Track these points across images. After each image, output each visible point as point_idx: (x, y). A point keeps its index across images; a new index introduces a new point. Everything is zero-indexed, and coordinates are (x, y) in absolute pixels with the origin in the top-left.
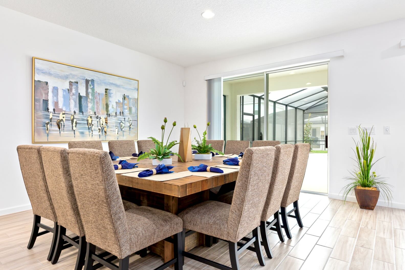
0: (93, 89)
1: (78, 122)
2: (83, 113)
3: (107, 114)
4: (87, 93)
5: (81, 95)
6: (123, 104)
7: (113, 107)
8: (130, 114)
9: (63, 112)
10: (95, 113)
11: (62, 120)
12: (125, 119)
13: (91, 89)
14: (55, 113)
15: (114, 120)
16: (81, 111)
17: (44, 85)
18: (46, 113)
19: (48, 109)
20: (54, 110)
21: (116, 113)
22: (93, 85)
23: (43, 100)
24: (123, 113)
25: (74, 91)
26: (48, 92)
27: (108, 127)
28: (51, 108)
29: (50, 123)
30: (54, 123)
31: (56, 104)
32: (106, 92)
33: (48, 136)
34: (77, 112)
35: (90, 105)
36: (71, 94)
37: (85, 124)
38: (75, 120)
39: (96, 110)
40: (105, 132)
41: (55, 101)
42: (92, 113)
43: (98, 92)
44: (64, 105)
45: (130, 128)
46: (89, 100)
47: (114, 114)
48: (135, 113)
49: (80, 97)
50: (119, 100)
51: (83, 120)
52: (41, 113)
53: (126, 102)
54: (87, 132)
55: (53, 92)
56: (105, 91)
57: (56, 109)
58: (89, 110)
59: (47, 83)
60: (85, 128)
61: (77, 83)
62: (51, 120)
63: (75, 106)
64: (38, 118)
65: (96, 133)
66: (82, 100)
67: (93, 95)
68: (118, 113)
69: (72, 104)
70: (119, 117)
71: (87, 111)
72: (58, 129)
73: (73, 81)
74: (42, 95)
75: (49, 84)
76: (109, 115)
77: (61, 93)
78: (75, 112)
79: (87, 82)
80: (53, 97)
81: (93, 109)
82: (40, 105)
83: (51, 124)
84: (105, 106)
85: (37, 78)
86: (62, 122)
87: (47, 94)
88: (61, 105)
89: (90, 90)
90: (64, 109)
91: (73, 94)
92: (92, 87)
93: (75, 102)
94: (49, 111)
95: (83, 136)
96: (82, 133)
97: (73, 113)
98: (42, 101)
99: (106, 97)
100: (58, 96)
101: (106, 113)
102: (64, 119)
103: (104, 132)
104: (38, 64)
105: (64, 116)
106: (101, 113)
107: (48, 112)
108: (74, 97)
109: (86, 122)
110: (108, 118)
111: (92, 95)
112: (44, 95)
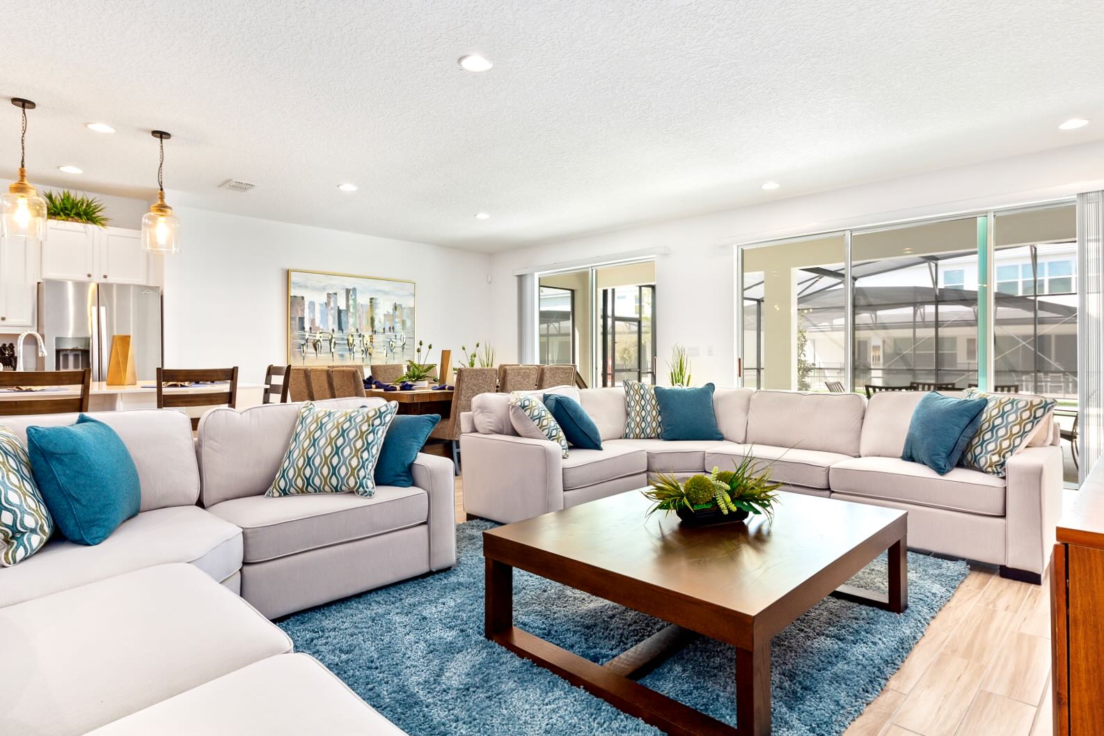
0: (355, 300)
1: (337, 342)
2: (342, 330)
3: (372, 331)
4: (348, 306)
5: (341, 308)
6: (393, 316)
7: (380, 322)
8: (403, 329)
9: (320, 331)
10: (357, 330)
11: (319, 341)
12: (396, 336)
13: (353, 300)
14: (311, 333)
15: (381, 339)
16: (340, 328)
17: (300, 300)
18: (302, 332)
19: (304, 328)
20: (310, 328)
21: (384, 329)
22: (355, 295)
24: (393, 328)
25: (332, 304)
26: (304, 308)
27: (373, 347)
28: (307, 326)
30: (310, 344)
31: (313, 321)
32: (371, 302)
34: (336, 329)
35: (351, 320)
36: (330, 307)
37: (345, 344)
38: (333, 340)
39: (358, 327)
40: (370, 354)
41: (312, 318)
42: (353, 330)
43: (361, 303)
44: (321, 322)
45: (403, 349)
46: (349, 314)
47: (382, 331)
48: (411, 326)
49: (340, 312)
50: (388, 312)
51: (343, 339)
52: (297, 333)
53: (397, 313)
54: (347, 354)
55: (309, 307)
56: (369, 301)
57: (312, 328)
58: (350, 327)
59: (303, 298)
60: (345, 350)
61: (336, 294)
62: (307, 340)
63: (334, 323)
64: (293, 339)
65: (359, 355)
66: (342, 314)
67: (355, 307)
68: (387, 329)
69: (330, 319)
70: (388, 333)
71: (348, 328)
72: (314, 351)
73: (331, 292)
74: (298, 312)
75: (305, 299)
76: (375, 332)
77: (318, 308)
78: (333, 330)
79: (348, 291)
80: (309, 314)
81: (354, 325)
82: (295, 324)
83: (307, 345)
84: (370, 321)
85: (293, 293)
86: (319, 343)
87: (303, 311)
88: (317, 323)
89: (351, 302)
90: (321, 327)
91: (332, 309)
92: (353, 297)
93: (334, 318)
94: (306, 330)
95: (343, 360)
96: (342, 356)
97: (331, 332)
98: (298, 318)
99: (371, 308)
100: (315, 312)
101: (371, 329)
102: (321, 340)
103: (368, 354)
104: (294, 277)
105: (321, 335)
106: (364, 329)
107: (304, 331)
108: (332, 311)
109: (346, 342)
110: (374, 336)
111: (354, 308)
112: (300, 313)
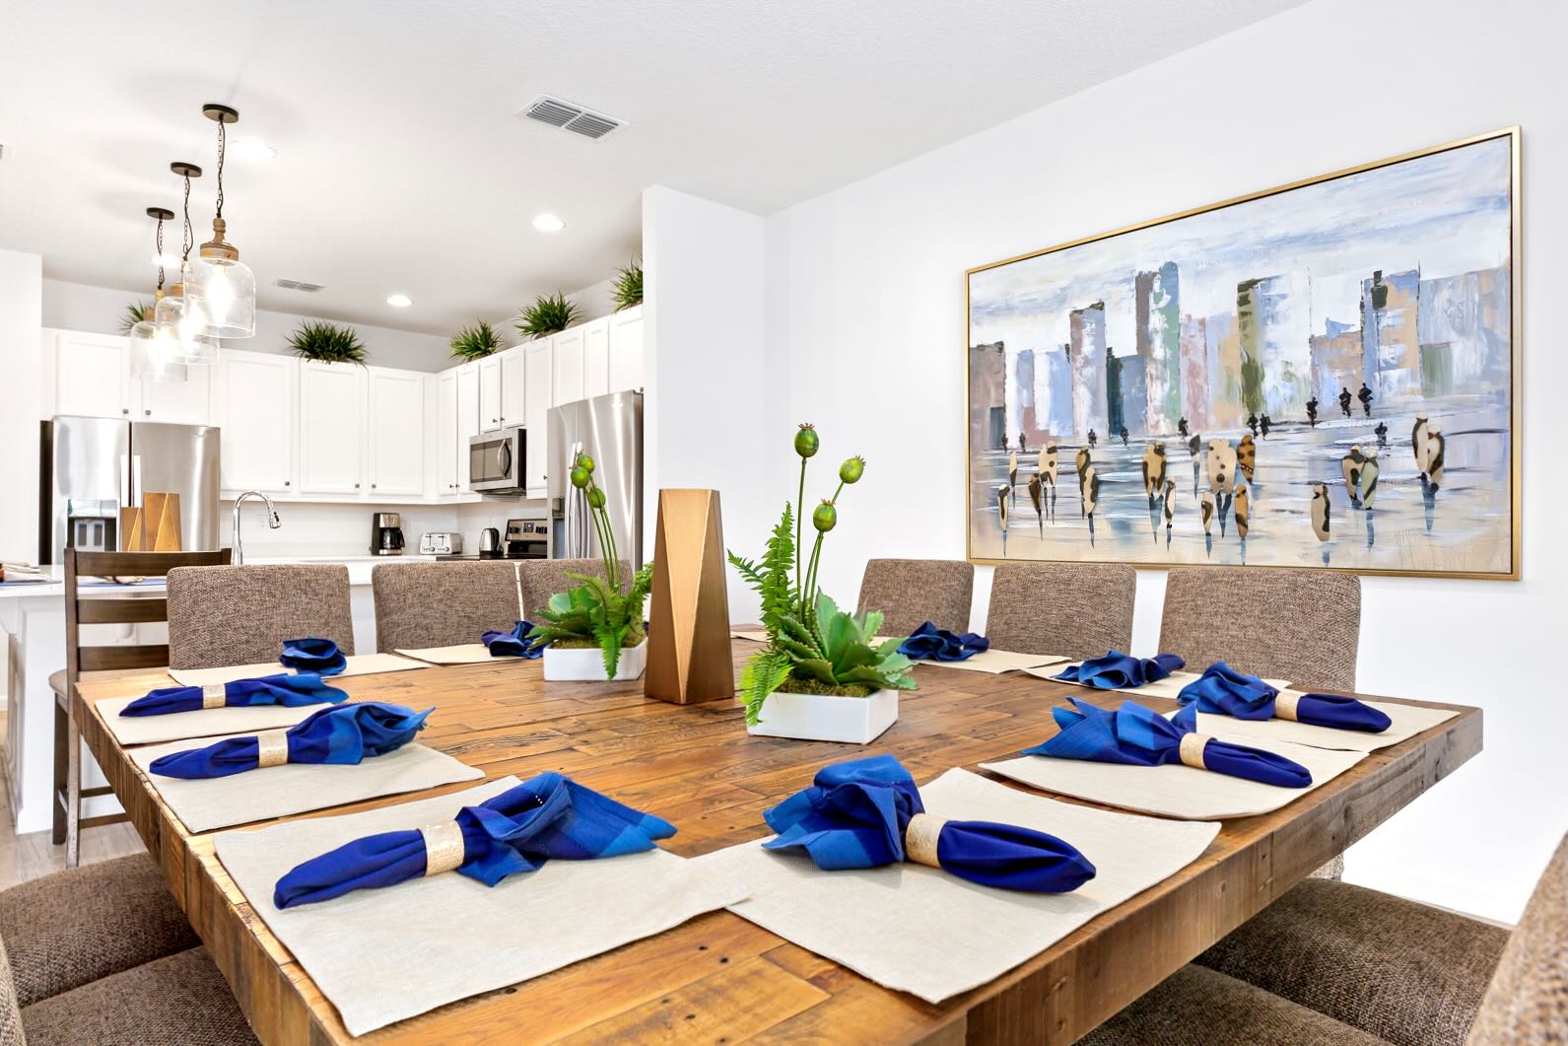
0: (1171, 311)
1: (1103, 477)
2: (1124, 433)
3: (1252, 421)
4: (1144, 339)
5: (1117, 354)
6: (1367, 337)
7: (1289, 376)
8: (1427, 391)
9: (1051, 444)
10: (1182, 425)
11: (1046, 476)
12: (1381, 430)
13: (1161, 311)
14: (1024, 452)
15: (1299, 451)
16: (1117, 426)
17: (994, 355)
18: (999, 454)
19: (1005, 440)
20: (1022, 440)
21: (1312, 406)
22: (1173, 291)
23: (992, 409)
24: (1365, 395)
25: (1087, 348)
26: (1005, 377)
27: (1257, 489)
28: (1013, 433)
29: (1011, 491)
30: (1023, 490)
31: (1028, 415)
32: (1243, 301)
33: (1005, 538)
34: (1102, 433)
35: (1157, 392)
36: (1080, 360)
37: (1134, 483)
38: (1090, 472)
39: (1185, 411)
40: (1240, 520)
41: (1025, 405)
42: (1163, 428)
43: (1197, 315)
44: (1055, 414)
45: (1431, 490)
46: (1151, 369)
47: (1303, 414)
49: (1114, 366)
50: (1332, 325)
51: (1126, 465)
53: (1389, 317)
54: (1143, 521)
55: (1018, 373)
56: (1235, 296)
57: (1027, 437)
58: (1152, 417)
59: (1000, 346)
60: (1132, 504)
61: (1100, 306)
62: (1013, 476)
63: (1094, 411)
64: (979, 476)
65: (1189, 525)
66: (1123, 374)
67: (1172, 339)
68: (1329, 401)
69: (1083, 398)
70: (1333, 422)
71: (1142, 421)
72: (1032, 510)
73: (1083, 305)
74: (988, 392)
75: (1007, 349)
76: (1266, 423)
77: (1042, 369)
78: (1092, 437)
79: (1143, 284)
80: (1019, 392)
81: (1170, 406)
82: (986, 431)
83: (1014, 494)
84: (1238, 380)
86: (1048, 485)
87: (1002, 385)
88: (1042, 420)
89: (1156, 321)
90: (1054, 432)
91: (1087, 362)
92: (1167, 298)
93: (1094, 393)
94: (1008, 445)
95: (1128, 541)
96: (1123, 526)
97: (1085, 442)
98: (988, 412)
99: (1243, 326)
100: (1035, 383)
101: (1243, 415)
102: (1053, 471)
103: (1230, 520)
105: (1053, 457)
106: (1212, 419)
107: (1006, 449)
108: (1089, 371)
109: (1139, 475)
110: (1258, 441)
111: (1166, 342)
112: (993, 393)
